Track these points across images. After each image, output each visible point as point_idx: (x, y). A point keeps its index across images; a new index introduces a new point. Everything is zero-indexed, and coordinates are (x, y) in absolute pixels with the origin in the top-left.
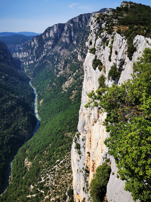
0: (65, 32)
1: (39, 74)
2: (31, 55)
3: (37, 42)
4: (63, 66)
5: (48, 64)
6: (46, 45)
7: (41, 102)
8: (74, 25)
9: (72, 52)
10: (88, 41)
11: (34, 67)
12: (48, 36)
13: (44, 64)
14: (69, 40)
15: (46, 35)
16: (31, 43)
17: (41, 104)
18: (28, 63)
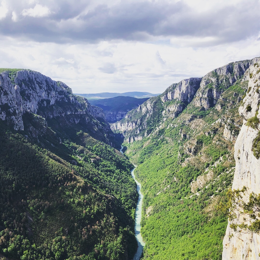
0: (202, 90)
1: (150, 160)
2: (139, 126)
3: (152, 108)
4: (194, 148)
5: (167, 143)
6: (166, 112)
8: (218, 79)
9: (212, 124)
10: (243, 105)
11: (142, 147)
12: (171, 97)
13: (159, 143)
14: (207, 104)
15: (168, 97)
16: (141, 109)
17: (149, 213)
18: (133, 139)
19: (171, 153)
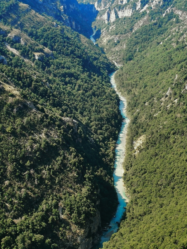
1: (145, 53)
5: (178, 21)
7: (140, 142)
11: (131, 30)
13: (162, 22)
17: (139, 148)
18: (116, 15)
19: (183, 42)
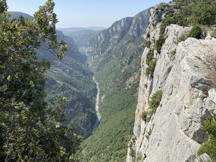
0: (133, 25)
1: (103, 69)
2: (96, 49)
3: (103, 37)
4: (128, 61)
5: (113, 58)
6: (112, 39)
8: (143, 18)
9: (139, 46)
11: (99, 61)
13: (108, 59)
14: (136, 34)
15: (113, 29)
16: (97, 37)
17: (103, 99)
18: (93, 57)
19: (115, 65)
